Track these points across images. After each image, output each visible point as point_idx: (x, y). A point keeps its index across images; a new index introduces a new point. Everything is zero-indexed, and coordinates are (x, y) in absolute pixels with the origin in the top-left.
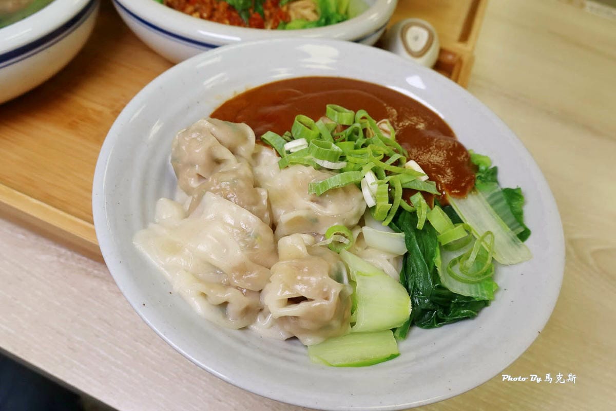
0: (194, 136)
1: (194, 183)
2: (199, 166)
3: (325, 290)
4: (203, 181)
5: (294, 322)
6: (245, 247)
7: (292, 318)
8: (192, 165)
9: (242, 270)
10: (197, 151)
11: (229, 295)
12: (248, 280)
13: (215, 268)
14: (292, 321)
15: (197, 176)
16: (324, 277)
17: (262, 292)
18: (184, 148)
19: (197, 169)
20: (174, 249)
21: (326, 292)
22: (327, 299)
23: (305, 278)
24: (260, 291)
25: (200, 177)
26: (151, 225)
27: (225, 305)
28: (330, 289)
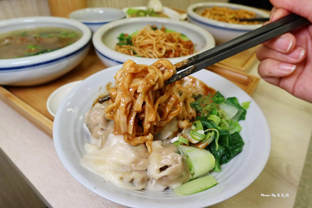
0: (95, 112)
1: (100, 133)
2: (101, 125)
3: (175, 159)
4: (104, 131)
5: (166, 179)
6: (134, 151)
7: (164, 177)
8: (97, 125)
9: (136, 162)
10: (98, 118)
11: (133, 175)
12: (140, 166)
13: (122, 166)
14: (165, 179)
15: (100, 130)
16: (173, 153)
17: (148, 170)
18: (92, 118)
19: (100, 126)
20: (101, 162)
21: (176, 160)
22: (177, 163)
23: (165, 157)
24: (146, 170)
25: (102, 129)
26: (85, 156)
27: (132, 181)
28: (177, 158)
